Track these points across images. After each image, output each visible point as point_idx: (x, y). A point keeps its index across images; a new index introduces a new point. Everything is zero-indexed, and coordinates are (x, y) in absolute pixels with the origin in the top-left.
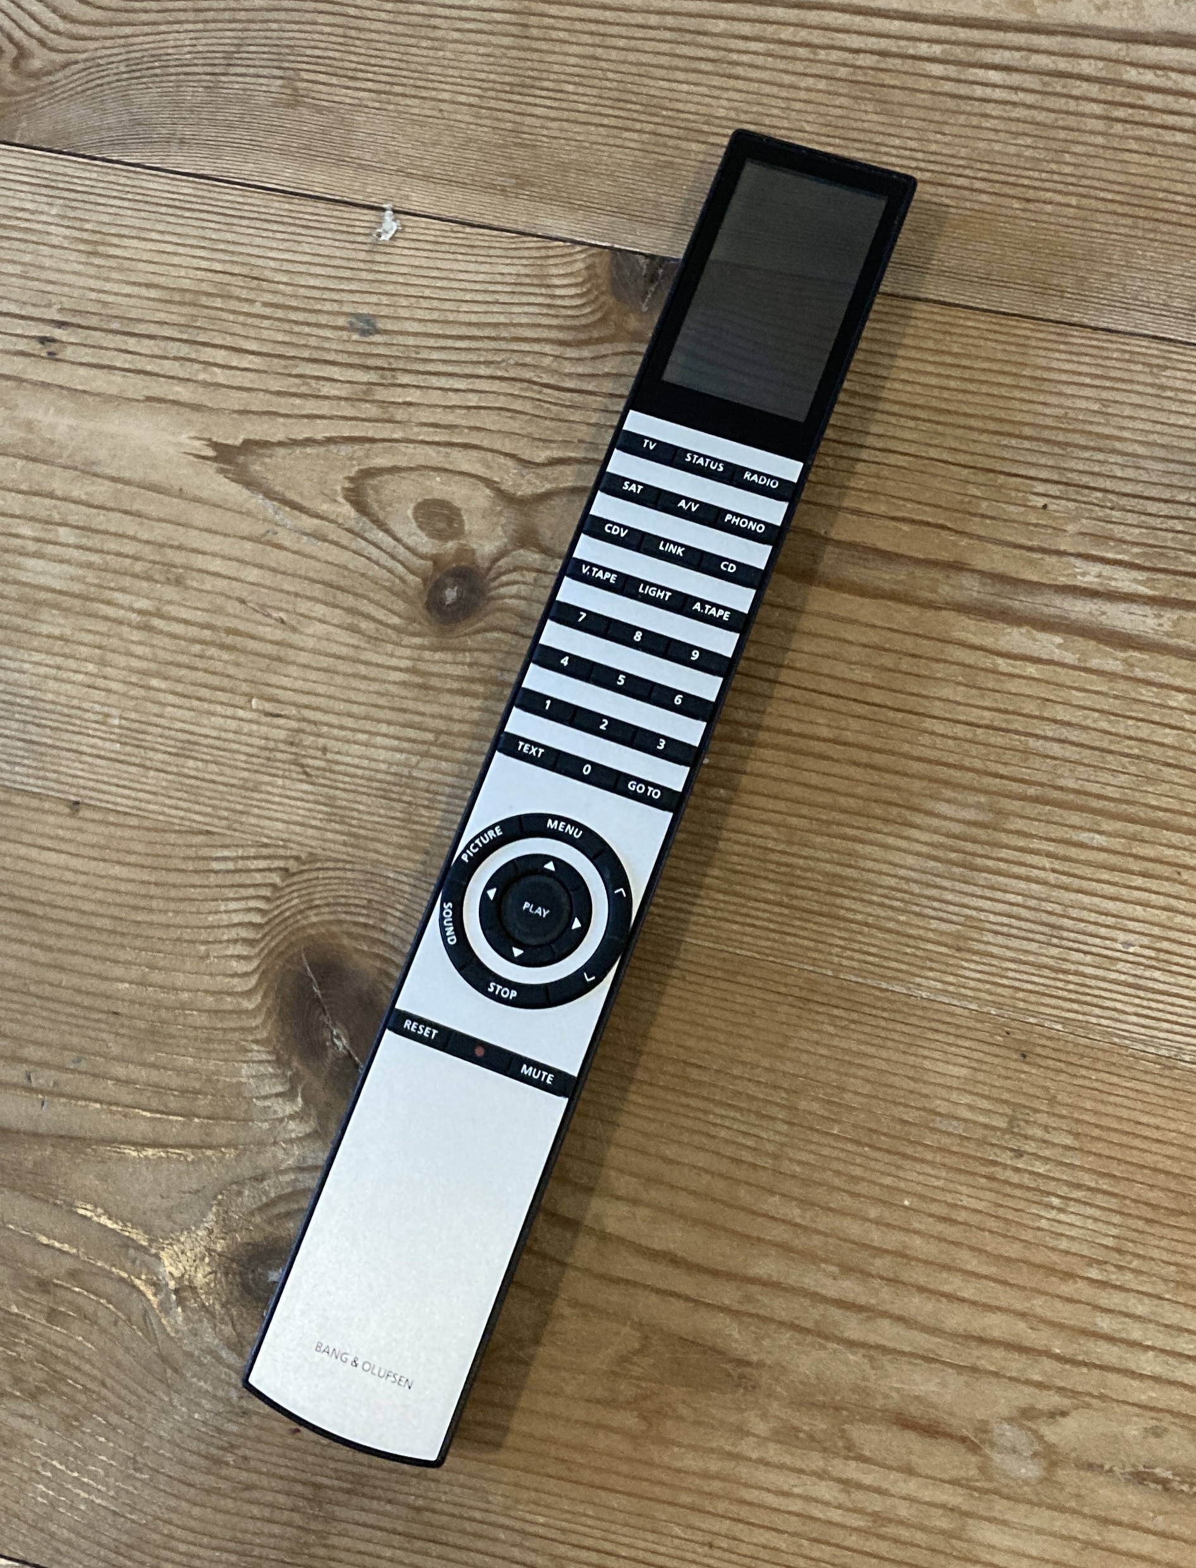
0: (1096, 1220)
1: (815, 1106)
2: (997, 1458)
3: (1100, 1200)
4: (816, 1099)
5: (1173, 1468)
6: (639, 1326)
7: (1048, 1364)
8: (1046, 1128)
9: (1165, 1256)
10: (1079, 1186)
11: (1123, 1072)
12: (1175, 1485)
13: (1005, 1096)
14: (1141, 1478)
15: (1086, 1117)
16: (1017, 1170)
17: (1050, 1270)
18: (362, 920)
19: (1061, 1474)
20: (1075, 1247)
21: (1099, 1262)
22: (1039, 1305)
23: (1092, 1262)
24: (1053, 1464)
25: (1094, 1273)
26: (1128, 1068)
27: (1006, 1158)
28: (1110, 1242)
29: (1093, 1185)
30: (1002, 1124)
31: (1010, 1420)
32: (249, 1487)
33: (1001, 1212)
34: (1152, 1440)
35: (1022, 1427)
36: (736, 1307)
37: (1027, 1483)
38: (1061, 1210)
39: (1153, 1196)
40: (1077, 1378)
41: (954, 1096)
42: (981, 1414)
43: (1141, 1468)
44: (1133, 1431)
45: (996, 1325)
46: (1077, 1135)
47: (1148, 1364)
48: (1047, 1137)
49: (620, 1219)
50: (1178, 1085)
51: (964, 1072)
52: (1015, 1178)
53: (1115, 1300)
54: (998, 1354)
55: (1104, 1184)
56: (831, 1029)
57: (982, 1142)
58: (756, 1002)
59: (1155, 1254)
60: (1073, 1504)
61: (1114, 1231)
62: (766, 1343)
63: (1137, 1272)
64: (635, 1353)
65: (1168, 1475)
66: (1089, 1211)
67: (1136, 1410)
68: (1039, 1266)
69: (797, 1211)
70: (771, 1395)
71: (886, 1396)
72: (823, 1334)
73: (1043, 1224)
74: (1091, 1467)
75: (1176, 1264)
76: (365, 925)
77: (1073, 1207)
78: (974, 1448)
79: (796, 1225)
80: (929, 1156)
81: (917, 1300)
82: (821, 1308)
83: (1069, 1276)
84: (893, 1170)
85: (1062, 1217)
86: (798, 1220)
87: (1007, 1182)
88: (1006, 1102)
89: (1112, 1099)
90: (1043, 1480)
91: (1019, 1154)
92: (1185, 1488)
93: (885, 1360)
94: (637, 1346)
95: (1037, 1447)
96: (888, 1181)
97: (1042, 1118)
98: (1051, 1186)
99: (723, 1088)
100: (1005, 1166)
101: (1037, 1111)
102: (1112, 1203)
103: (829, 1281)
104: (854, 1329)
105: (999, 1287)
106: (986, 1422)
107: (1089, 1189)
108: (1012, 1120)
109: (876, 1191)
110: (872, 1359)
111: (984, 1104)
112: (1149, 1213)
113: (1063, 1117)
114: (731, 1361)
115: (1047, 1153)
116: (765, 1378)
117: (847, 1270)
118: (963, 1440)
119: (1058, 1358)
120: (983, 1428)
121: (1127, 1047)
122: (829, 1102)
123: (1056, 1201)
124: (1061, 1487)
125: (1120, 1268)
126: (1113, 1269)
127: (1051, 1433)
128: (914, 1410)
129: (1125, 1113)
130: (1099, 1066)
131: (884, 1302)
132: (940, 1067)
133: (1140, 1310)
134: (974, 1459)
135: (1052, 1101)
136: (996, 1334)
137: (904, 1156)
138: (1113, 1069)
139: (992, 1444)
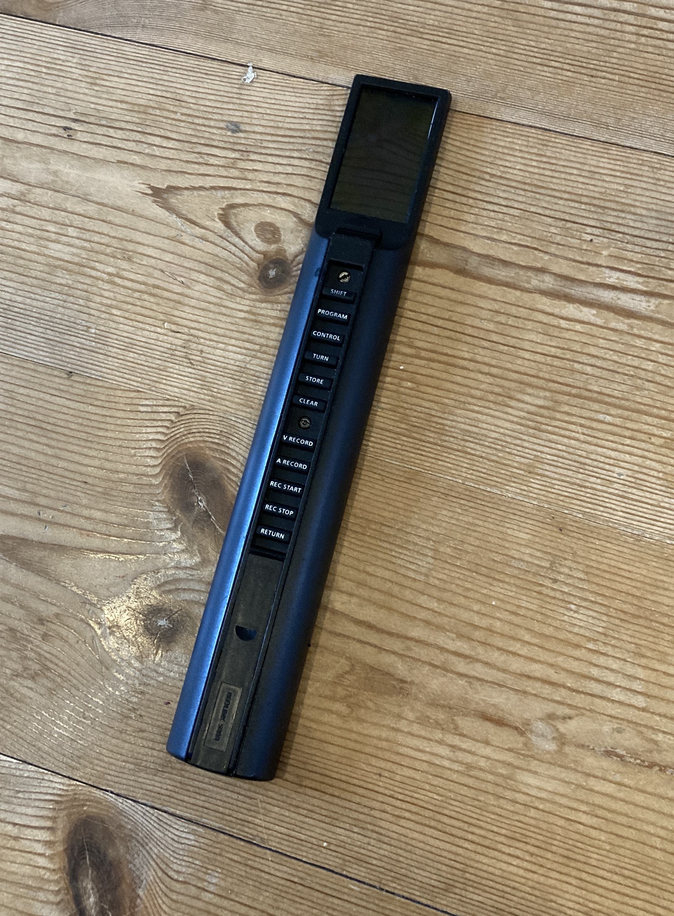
0: (594, 618)
1: (449, 551)
2: (534, 738)
3: (597, 608)
4: (449, 546)
5: (626, 749)
6: (349, 658)
7: (563, 692)
8: (570, 568)
9: (629, 639)
10: (586, 600)
11: (614, 542)
12: (628, 759)
13: (549, 550)
14: (609, 754)
15: (592, 564)
16: (553, 589)
17: (568, 643)
18: (216, 441)
19: (567, 749)
20: (582, 631)
21: (593, 640)
22: (560, 660)
23: (590, 639)
24: (563, 744)
25: (590, 646)
26: (616, 539)
27: (548, 583)
28: (600, 630)
29: (593, 599)
30: (547, 565)
31: (541, 719)
32: (142, 731)
33: (543, 611)
34: (616, 735)
35: (548, 723)
36: (401, 652)
37: (548, 752)
38: (575, 612)
39: (625, 607)
40: (579, 700)
41: (523, 549)
42: (527, 715)
43: (609, 749)
44: (606, 728)
45: (537, 670)
46: (587, 573)
47: (616, 694)
48: (570, 573)
49: (343, 603)
50: (642, 550)
51: (529, 536)
52: (552, 594)
53: (602, 660)
54: (538, 685)
55: (599, 599)
56: (459, 511)
57: (535, 574)
58: (421, 495)
59: (625, 637)
60: (572, 765)
61: (604, 625)
62: (415, 671)
63: (613, 646)
64: (347, 673)
65: (624, 753)
66: (591, 613)
67: (609, 718)
68: (562, 640)
69: (436, 604)
70: (417, 699)
71: (477, 703)
72: (445, 669)
73: (566, 618)
74: (583, 746)
75: (636, 644)
76: (218, 444)
77: (582, 611)
78: (522, 733)
79: (436, 612)
80: (507, 580)
81: (496, 654)
82: (446, 655)
83: (578, 646)
84: (488, 586)
85: (576, 615)
86: (436, 609)
87: (547, 595)
88: (550, 553)
89: (606, 555)
90: (556, 752)
91: (555, 581)
92: (632, 760)
93: (477, 684)
94: (347, 669)
95: (555, 735)
96: (485, 591)
97: (568, 563)
98: (571, 599)
99: (400, 538)
100: (547, 587)
101: (565, 559)
102: (603, 610)
103: (450, 642)
104: (461, 666)
105: (540, 650)
106: (529, 720)
107: (592, 602)
108: (553, 563)
109: (477, 596)
110: (470, 683)
111: (539, 554)
112: (622, 616)
113: (579, 563)
114: (397, 680)
115: (569, 581)
116: (414, 690)
117: (461, 636)
118: (516, 728)
119: (569, 689)
120: (527, 723)
121: (616, 528)
122: (456, 548)
123: (573, 607)
124: (566, 755)
125: (605, 643)
126: (600, 644)
127: (562, 727)
128: (491, 711)
129: (613, 563)
130: (601, 537)
131: (479, 654)
132: (517, 534)
133: (614, 666)
134: (522, 739)
135: (574, 554)
136: (538, 675)
137: (494, 579)
138: (608, 540)
139: (532, 732)
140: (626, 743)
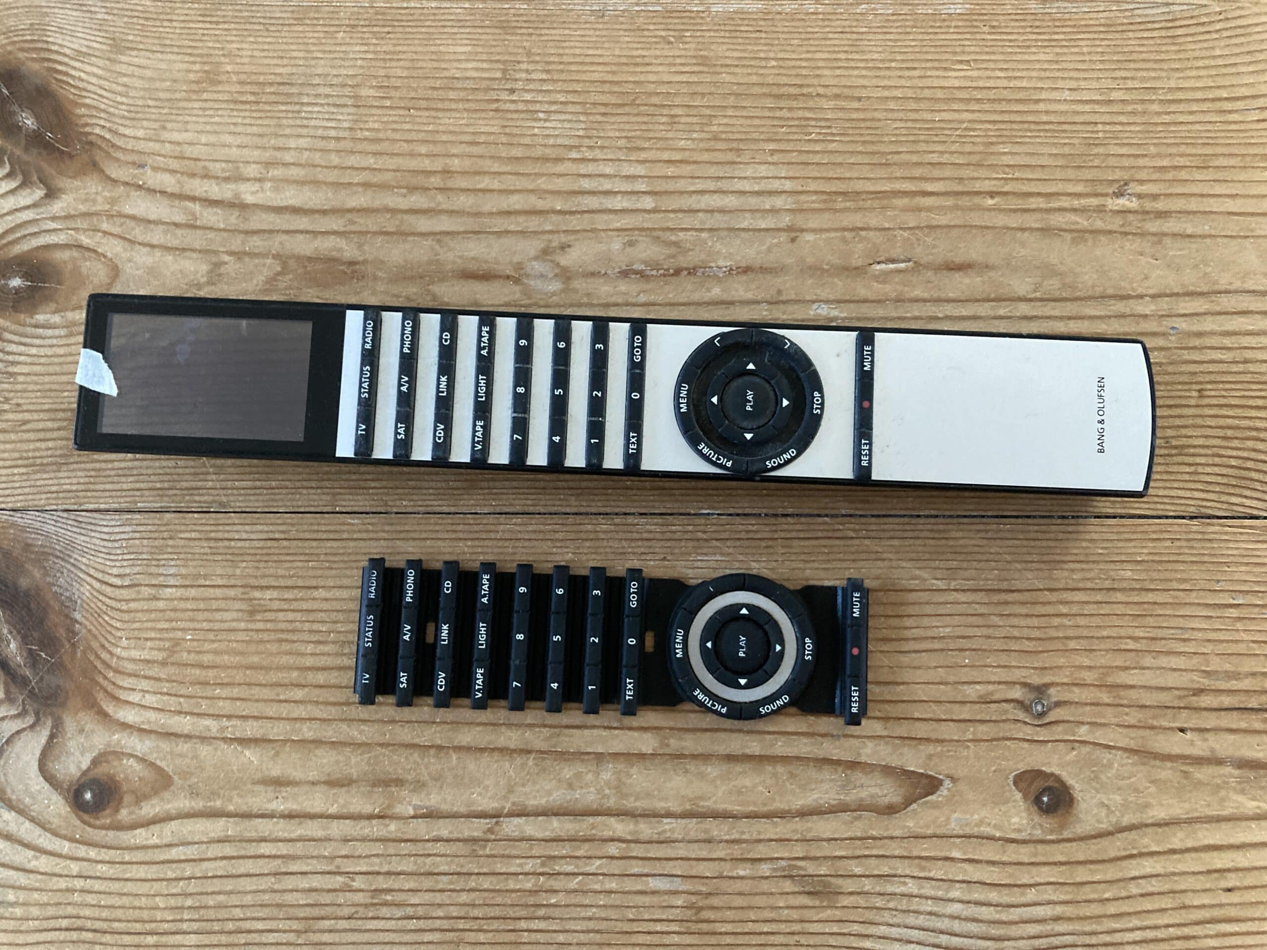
140: (643, 256)
